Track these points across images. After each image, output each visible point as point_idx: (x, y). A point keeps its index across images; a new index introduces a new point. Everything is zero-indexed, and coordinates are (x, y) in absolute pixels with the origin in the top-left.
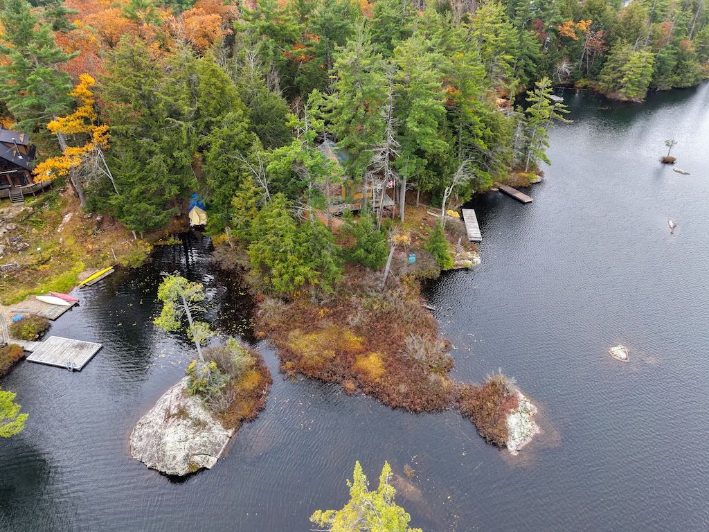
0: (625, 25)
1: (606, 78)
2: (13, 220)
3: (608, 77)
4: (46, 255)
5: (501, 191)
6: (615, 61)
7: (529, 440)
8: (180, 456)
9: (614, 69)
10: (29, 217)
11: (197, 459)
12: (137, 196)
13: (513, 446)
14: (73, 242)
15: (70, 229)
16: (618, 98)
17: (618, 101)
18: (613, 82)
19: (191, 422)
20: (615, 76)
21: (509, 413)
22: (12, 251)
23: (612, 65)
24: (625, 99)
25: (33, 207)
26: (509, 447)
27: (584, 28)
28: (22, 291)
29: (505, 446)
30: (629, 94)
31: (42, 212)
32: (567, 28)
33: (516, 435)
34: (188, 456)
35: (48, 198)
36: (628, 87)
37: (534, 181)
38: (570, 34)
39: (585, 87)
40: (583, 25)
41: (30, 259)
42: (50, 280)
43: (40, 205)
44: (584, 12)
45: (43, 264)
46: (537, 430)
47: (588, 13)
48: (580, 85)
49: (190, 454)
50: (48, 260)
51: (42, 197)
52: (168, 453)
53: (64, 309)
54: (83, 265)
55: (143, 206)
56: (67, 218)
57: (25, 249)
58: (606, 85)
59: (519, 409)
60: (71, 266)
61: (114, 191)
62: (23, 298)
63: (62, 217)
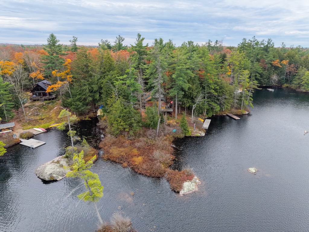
0: (304, 62)
1: (295, 82)
2: (38, 106)
3: (296, 82)
4: (43, 117)
5: (227, 115)
6: (299, 76)
7: (191, 192)
8: (48, 173)
9: (299, 79)
10: (43, 106)
11: (54, 175)
12: (77, 99)
13: (182, 192)
14: (54, 115)
15: (55, 111)
16: (301, 91)
17: (301, 92)
18: (299, 84)
19: (59, 165)
20: (299, 81)
21: (186, 181)
22: (33, 115)
23: (298, 77)
24: (304, 91)
25: (46, 103)
26: (180, 193)
27: (285, 63)
28: (30, 127)
29: (178, 192)
30: (306, 89)
31: (48, 105)
32: (276, 62)
33: (185, 189)
34: (51, 174)
35: (52, 102)
36: (305, 86)
37: (245, 113)
38: (278, 65)
39: (287, 87)
40: (284, 62)
41: (38, 118)
42: (41, 125)
43: (49, 103)
44: (286, 57)
45: (41, 120)
46: (197, 189)
47: (288, 58)
48: (284, 86)
49: (53, 173)
50: (43, 119)
51: (50, 101)
52: (45, 171)
53: (40, 133)
54: (54, 122)
55: (78, 103)
56: (55, 108)
57: (37, 115)
58: (296, 86)
59: (192, 181)
60: (50, 122)
61: (70, 97)
62: (30, 128)
63: (54, 107)
